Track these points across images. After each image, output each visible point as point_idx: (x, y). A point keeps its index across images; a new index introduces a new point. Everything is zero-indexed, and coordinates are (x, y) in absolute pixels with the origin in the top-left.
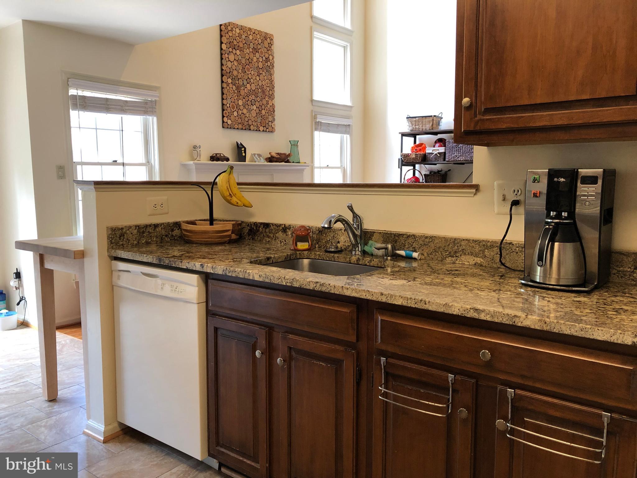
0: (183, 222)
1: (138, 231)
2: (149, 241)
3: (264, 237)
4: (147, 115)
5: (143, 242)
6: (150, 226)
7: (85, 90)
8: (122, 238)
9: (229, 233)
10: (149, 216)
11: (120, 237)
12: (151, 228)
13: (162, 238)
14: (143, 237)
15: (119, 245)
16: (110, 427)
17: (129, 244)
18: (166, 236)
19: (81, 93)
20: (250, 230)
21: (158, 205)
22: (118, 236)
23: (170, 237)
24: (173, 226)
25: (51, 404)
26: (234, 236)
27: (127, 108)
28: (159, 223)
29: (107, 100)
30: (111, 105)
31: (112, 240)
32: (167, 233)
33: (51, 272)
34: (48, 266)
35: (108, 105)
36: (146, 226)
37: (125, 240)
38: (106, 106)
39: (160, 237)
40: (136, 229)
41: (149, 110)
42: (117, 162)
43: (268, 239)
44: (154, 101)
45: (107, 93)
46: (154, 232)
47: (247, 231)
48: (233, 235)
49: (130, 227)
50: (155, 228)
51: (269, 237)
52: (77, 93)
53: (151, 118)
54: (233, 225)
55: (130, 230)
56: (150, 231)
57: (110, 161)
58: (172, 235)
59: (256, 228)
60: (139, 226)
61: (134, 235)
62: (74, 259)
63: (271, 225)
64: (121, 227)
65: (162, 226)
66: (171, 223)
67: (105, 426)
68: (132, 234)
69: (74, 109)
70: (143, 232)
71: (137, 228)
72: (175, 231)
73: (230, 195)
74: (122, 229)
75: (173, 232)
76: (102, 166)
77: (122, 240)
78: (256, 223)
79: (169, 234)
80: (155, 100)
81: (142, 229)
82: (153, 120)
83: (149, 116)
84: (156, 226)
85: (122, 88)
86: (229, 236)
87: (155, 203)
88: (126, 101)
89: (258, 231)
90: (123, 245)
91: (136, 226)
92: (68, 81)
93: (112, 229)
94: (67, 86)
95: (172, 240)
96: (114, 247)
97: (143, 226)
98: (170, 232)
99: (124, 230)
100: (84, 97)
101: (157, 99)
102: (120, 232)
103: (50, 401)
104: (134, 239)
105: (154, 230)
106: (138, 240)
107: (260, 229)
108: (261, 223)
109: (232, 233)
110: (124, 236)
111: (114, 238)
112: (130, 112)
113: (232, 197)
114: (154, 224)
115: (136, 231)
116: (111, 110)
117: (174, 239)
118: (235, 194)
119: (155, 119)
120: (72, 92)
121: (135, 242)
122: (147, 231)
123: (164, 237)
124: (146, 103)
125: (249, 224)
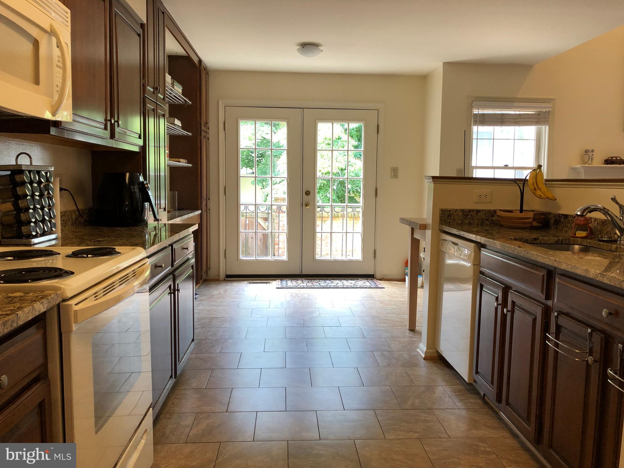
0: (500, 210)
1: (462, 214)
2: (472, 222)
3: (564, 226)
4: (538, 125)
5: (466, 222)
6: (473, 210)
7: (485, 109)
8: (449, 217)
9: (531, 220)
10: (474, 203)
11: (448, 216)
12: (474, 212)
13: (482, 221)
14: (467, 219)
15: (446, 222)
16: (430, 351)
17: (455, 222)
18: (487, 220)
19: (481, 112)
20: (555, 221)
21: (482, 196)
22: (447, 216)
23: (490, 221)
24: (493, 213)
25: (410, 332)
26: (535, 224)
27: (520, 120)
28: (481, 209)
29: (503, 115)
30: (506, 119)
31: (442, 218)
32: (488, 218)
33: (418, 241)
34: (416, 236)
35: (503, 119)
36: (470, 211)
37: (451, 219)
38: (501, 120)
39: (481, 220)
40: (461, 212)
41: (541, 120)
42: (509, 166)
43: (566, 229)
44: (547, 112)
45: (504, 110)
46: (476, 216)
47: (553, 221)
48: (534, 222)
49: (457, 210)
50: (477, 213)
51: (567, 226)
52: (478, 112)
53: (544, 127)
54: (534, 214)
55: (456, 212)
56: (473, 215)
57: (502, 165)
58: (492, 220)
59: (559, 218)
60: (463, 210)
61: (459, 216)
62: (419, 229)
63: (569, 216)
64: (449, 209)
65: (484, 212)
66: (492, 210)
67: (427, 349)
68: (458, 215)
69: (475, 125)
70: (467, 215)
71: (463, 211)
72: (494, 217)
73: (535, 188)
74: (450, 211)
75: (493, 218)
76: (494, 170)
77: (449, 219)
78: (559, 214)
79: (489, 218)
80: (549, 111)
81: (466, 213)
82: (545, 129)
83: (541, 125)
84: (478, 211)
85: (516, 104)
86: (530, 223)
87: (480, 194)
88: (520, 114)
89: (560, 221)
90: (449, 222)
91: (461, 210)
92: (472, 103)
93: (442, 210)
94: (471, 108)
95: (491, 223)
96: (443, 223)
97: (467, 211)
98: (491, 217)
99: (452, 212)
100: (483, 115)
101: (550, 110)
102: (448, 213)
103: (410, 330)
104: (459, 220)
105: (476, 214)
106: (462, 220)
107: (562, 219)
108: (563, 215)
109: (533, 221)
110: (451, 216)
111: (443, 217)
112: (522, 124)
113: (536, 190)
114: (477, 210)
115: (461, 213)
116: (506, 123)
117: (494, 223)
118: (541, 188)
119: (547, 127)
120: (476, 111)
121: (460, 222)
122: (471, 214)
123: (484, 220)
124: (539, 114)
125: (555, 216)
